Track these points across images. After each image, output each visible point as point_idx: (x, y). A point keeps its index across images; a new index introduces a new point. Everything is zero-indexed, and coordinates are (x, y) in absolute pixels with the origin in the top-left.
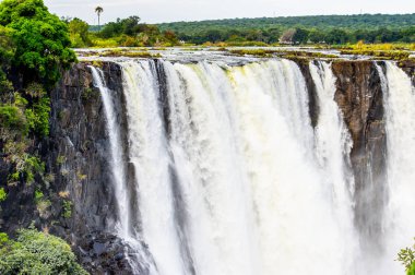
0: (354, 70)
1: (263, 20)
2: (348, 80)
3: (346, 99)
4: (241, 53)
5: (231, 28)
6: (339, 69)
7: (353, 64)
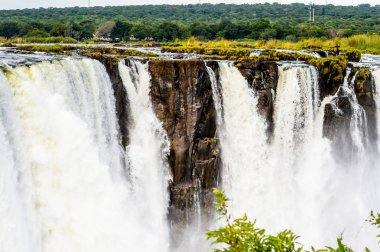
0: (177, 72)
1: (74, 11)
2: (170, 85)
3: (167, 110)
4: (30, 50)
5: (33, 20)
6: (159, 70)
7: (176, 64)
